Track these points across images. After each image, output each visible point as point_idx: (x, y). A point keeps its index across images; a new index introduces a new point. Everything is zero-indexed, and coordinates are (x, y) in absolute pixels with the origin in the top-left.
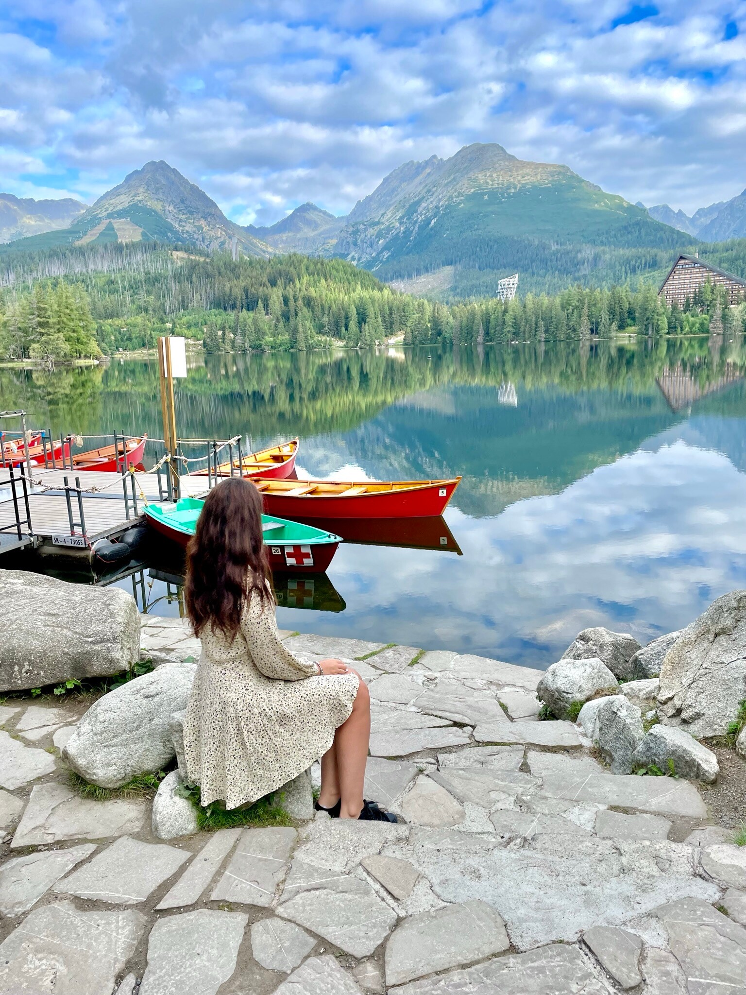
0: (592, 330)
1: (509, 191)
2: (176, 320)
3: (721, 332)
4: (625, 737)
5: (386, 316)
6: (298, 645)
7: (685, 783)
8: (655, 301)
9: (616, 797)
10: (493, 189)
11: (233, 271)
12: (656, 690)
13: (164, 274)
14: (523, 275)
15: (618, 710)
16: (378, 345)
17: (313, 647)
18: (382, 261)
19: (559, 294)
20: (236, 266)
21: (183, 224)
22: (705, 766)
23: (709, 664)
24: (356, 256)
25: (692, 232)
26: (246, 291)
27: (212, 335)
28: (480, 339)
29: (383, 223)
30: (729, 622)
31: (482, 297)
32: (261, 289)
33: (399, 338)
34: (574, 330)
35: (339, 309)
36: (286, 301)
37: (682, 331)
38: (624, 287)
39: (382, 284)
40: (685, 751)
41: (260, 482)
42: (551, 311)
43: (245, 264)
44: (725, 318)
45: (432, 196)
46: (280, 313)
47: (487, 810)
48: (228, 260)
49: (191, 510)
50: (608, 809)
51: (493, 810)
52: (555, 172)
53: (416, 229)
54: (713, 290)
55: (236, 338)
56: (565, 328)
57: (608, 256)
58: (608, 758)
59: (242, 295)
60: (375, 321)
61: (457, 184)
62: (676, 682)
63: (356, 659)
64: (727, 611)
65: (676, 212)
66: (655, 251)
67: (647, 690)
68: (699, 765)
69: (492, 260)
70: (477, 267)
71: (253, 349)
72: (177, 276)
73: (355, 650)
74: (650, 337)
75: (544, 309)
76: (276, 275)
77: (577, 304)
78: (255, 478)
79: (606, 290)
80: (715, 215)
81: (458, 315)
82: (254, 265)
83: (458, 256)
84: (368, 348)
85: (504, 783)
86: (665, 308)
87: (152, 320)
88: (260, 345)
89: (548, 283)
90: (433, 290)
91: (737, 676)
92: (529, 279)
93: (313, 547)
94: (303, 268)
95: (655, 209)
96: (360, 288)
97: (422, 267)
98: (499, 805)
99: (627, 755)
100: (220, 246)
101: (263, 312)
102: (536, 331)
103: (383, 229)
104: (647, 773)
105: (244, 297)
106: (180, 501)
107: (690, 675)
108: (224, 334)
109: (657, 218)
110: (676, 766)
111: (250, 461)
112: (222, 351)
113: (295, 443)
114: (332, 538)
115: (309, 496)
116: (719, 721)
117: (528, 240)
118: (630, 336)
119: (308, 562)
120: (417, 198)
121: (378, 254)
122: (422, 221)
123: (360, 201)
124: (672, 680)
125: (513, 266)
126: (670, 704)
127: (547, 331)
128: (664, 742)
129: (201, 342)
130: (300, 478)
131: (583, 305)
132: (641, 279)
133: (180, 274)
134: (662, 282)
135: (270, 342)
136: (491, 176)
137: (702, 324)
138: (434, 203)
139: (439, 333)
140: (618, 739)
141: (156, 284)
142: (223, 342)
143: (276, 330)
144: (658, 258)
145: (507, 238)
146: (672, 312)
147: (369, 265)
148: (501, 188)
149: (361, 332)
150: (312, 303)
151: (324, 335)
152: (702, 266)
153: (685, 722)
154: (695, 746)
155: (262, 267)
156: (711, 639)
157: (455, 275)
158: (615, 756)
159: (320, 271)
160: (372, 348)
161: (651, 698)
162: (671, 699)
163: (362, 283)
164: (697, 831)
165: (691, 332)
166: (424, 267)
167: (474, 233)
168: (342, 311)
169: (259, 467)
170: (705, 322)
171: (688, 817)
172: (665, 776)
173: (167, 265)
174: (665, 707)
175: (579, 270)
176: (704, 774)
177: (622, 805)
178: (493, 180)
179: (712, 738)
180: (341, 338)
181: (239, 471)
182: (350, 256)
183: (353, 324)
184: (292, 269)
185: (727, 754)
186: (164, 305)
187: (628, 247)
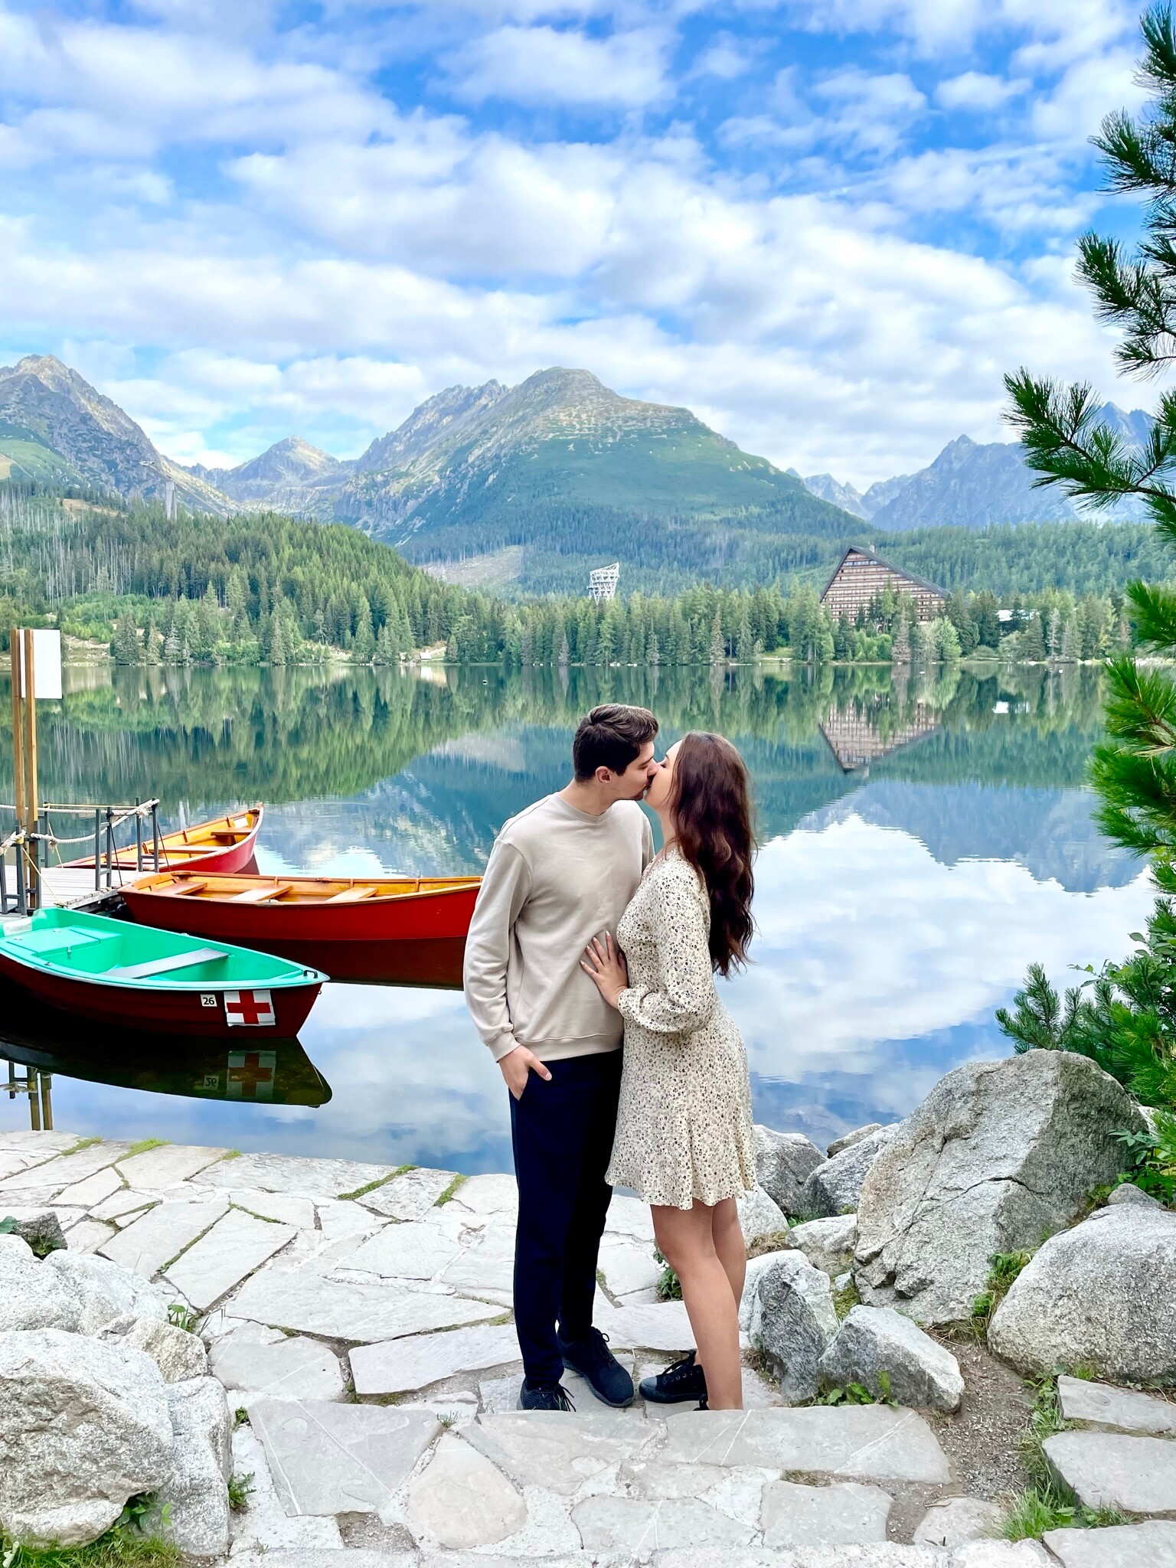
0: (727, 650)
1: (605, 441)
2: (64, 609)
3: (908, 659)
4: (805, 1330)
5: (418, 616)
6: (236, 1174)
7: (909, 1415)
8: (816, 611)
9: (795, 1452)
10: (582, 435)
11: (165, 534)
12: (851, 1236)
13: (46, 534)
14: (626, 565)
15: (793, 1280)
16: (405, 661)
17: (263, 1179)
18: (411, 532)
19: (679, 595)
20: (171, 527)
21: (84, 456)
22: (941, 1382)
23: (937, 1191)
24: (371, 522)
25: (865, 516)
26: (187, 568)
27: (126, 635)
28: (563, 657)
29: (413, 476)
30: (964, 1117)
31: (566, 594)
32: (213, 565)
33: (436, 652)
34: (702, 650)
35: (342, 602)
36: (254, 586)
37: (854, 656)
38: (772, 589)
39: (411, 567)
40: (907, 1355)
41: (191, 879)
42: (668, 620)
43: (187, 524)
44: (913, 640)
45: (489, 439)
46: (244, 604)
47: (567, 1500)
48: (158, 516)
49: (57, 930)
50: (782, 1479)
51: (579, 1496)
52: (673, 417)
53: (466, 487)
54: (895, 599)
55: (168, 641)
56: (688, 646)
57: (748, 544)
58: (776, 1368)
59: (181, 572)
60: (398, 622)
61: (528, 424)
62: (884, 1224)
63: (341, 1197)
64: (960, 1098)
65: (843, 485)
66: (813, 540)
67: (837, 1236)
68: (931, 1379)
69: (579, 541)
70: (558, 548)
71: (196, 659)
72: (70, 539)
73: (340, 1179)
74: (809, 664)
75: (657, 616)
76: (240, 544)
77: (706, 611)
78: (181, 872)
79: (747, 592)
80: (896, 493)
81: (530, 620)
82: (201, 527)
83: (529, 531)
84: (387, 664)
85: (597, 1440)
86: (830, 623)
87: (22, 608)
88: (209, 654)
89: (663, 578)
90: (491, 580)
91: (982, 1212)
92: (635, 571)
93: (275, 993)
94: (284, 535)
95: (815, 480)
96: (376, 572)
97: (474, 545)
98: (590, 1488)
99: (809, 1362)
100: (147, 494)
101: (216, 601)
102: (646, 649)
103: (414, 484)
104: (843, 1398)
105: (183, 576)
106: (40, 914)
107: (907, 1211)
108: (147, 634)
109: (818, 493)
110: (893, 1384)
111: (172, 842)
112: (143, 661)
113: (256, 813)
114: (311, 975)
115: (275, 902)
116: (957, 1293)
117: (633, 514)
118: (781, 661)
119: (266, 1019)
120: (467, 442)
121: (405, 522)
122: (473, 475)
123: (377, 439)
124: (877, 1219)
125: (613, 551)
126: (876, 1263)
127: (661, 649)
128: (871, 1341)
129: (107, 646)
130: (262, 872)
131: (714, 612)
132: (796, 579)
133: (75, 536)
134: (825, 585)
135: (225, 649)
136: (578, 416)
137: (881, 647)
138: (493, 450)
139: (501, 646)
140: (792, 1333)
141: (32, 549)
142: (146, 647)
143: (236, 630)
144: (819, 550)
145: (602, 509)
146: (840, 629)
147: (393, 536)
148: (594, 436)
149: (377, 639)
150: (298, 590)
151: (316, 641)
152: (881, 564)
153: (902, 1296)
154: (923, 1345)
155: (215, 531)
156: (938, 1147)
157: (524, 560)
158: (789, 1365)
159: (312, 542)
160: (394, 664)
161: (843, 1250)
162: (877, 1254)
163: (379, 563)
164: (935, 1510)
165: (868, 659)
166: (478, 545)
167: (553, 498)
168: (346, 606)
169: (190, 853)
170: (886, 644)
171: (920, 1482)
172: (875, 1405)
173: (52, 520)
174: (868, 1268)
175: (707, 562)
176: (940, 1397)
177: (806, 1468)
178: (581, 423)
179: (947, 1324)
180: (344, 647)
181: (153, 861)
182: (361, 522)
183: (364, 627)
184: (265, 536)
185: (974, 1353)
186: (44, 583)
187: (777, 532)
